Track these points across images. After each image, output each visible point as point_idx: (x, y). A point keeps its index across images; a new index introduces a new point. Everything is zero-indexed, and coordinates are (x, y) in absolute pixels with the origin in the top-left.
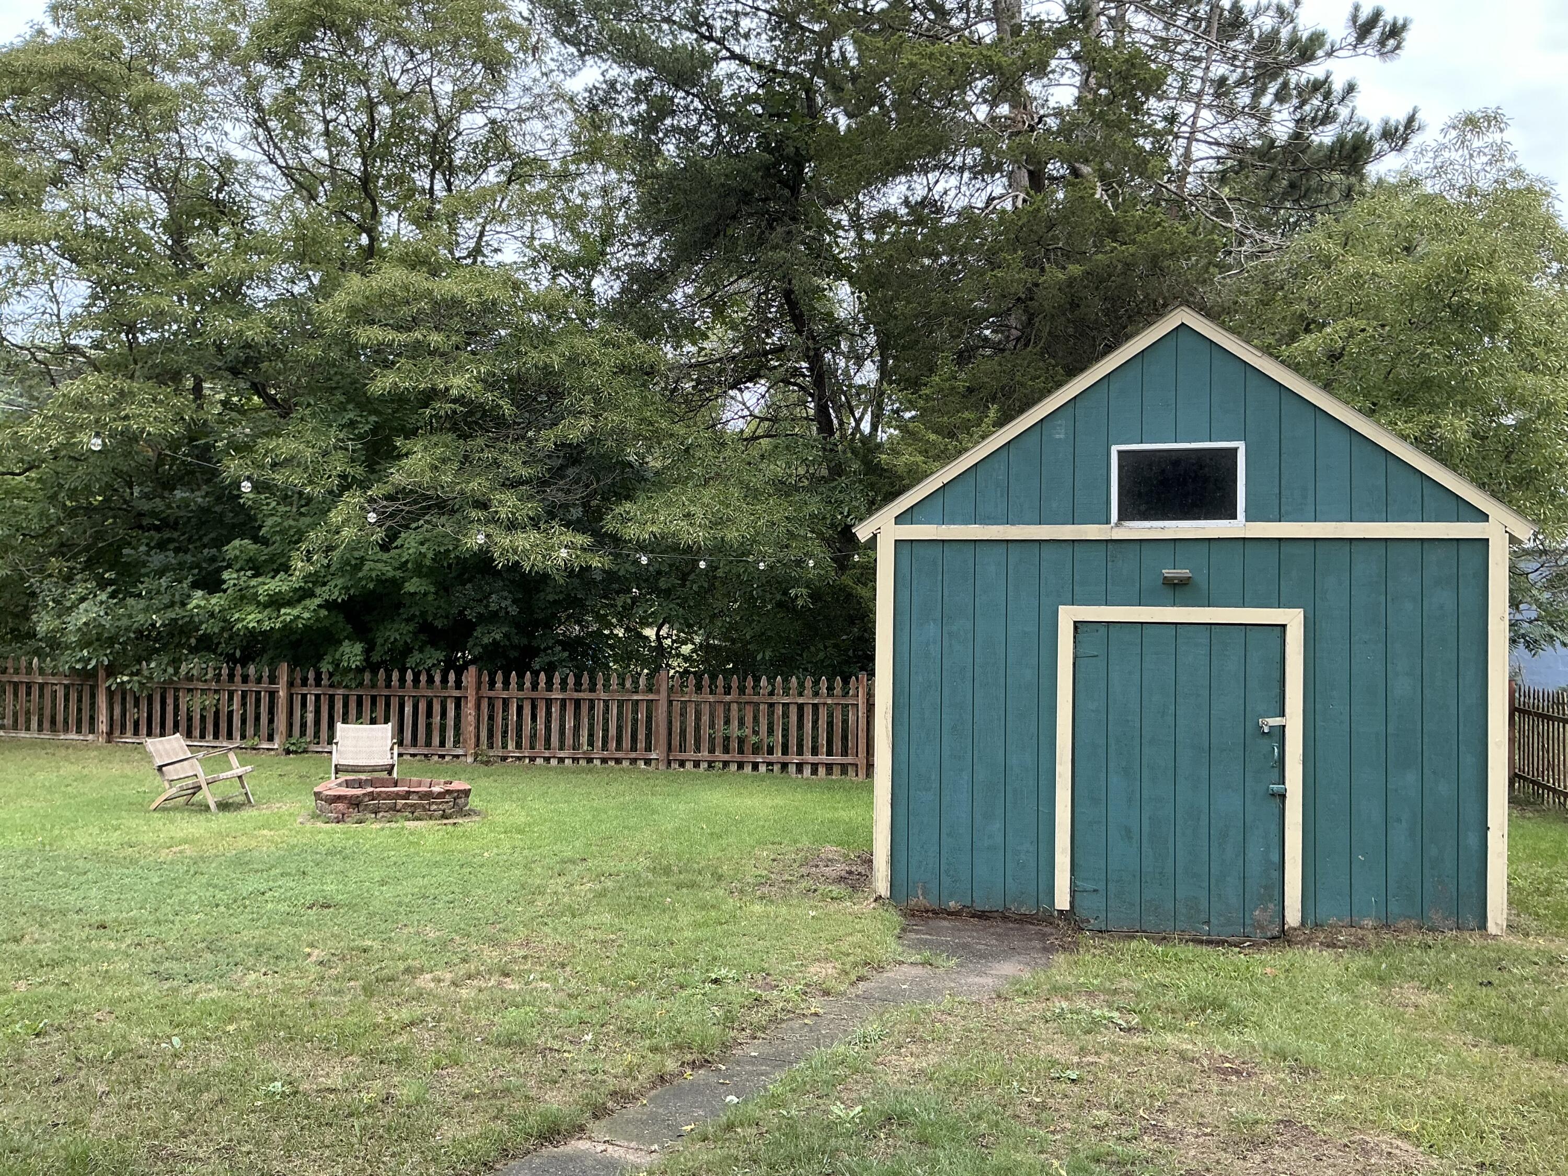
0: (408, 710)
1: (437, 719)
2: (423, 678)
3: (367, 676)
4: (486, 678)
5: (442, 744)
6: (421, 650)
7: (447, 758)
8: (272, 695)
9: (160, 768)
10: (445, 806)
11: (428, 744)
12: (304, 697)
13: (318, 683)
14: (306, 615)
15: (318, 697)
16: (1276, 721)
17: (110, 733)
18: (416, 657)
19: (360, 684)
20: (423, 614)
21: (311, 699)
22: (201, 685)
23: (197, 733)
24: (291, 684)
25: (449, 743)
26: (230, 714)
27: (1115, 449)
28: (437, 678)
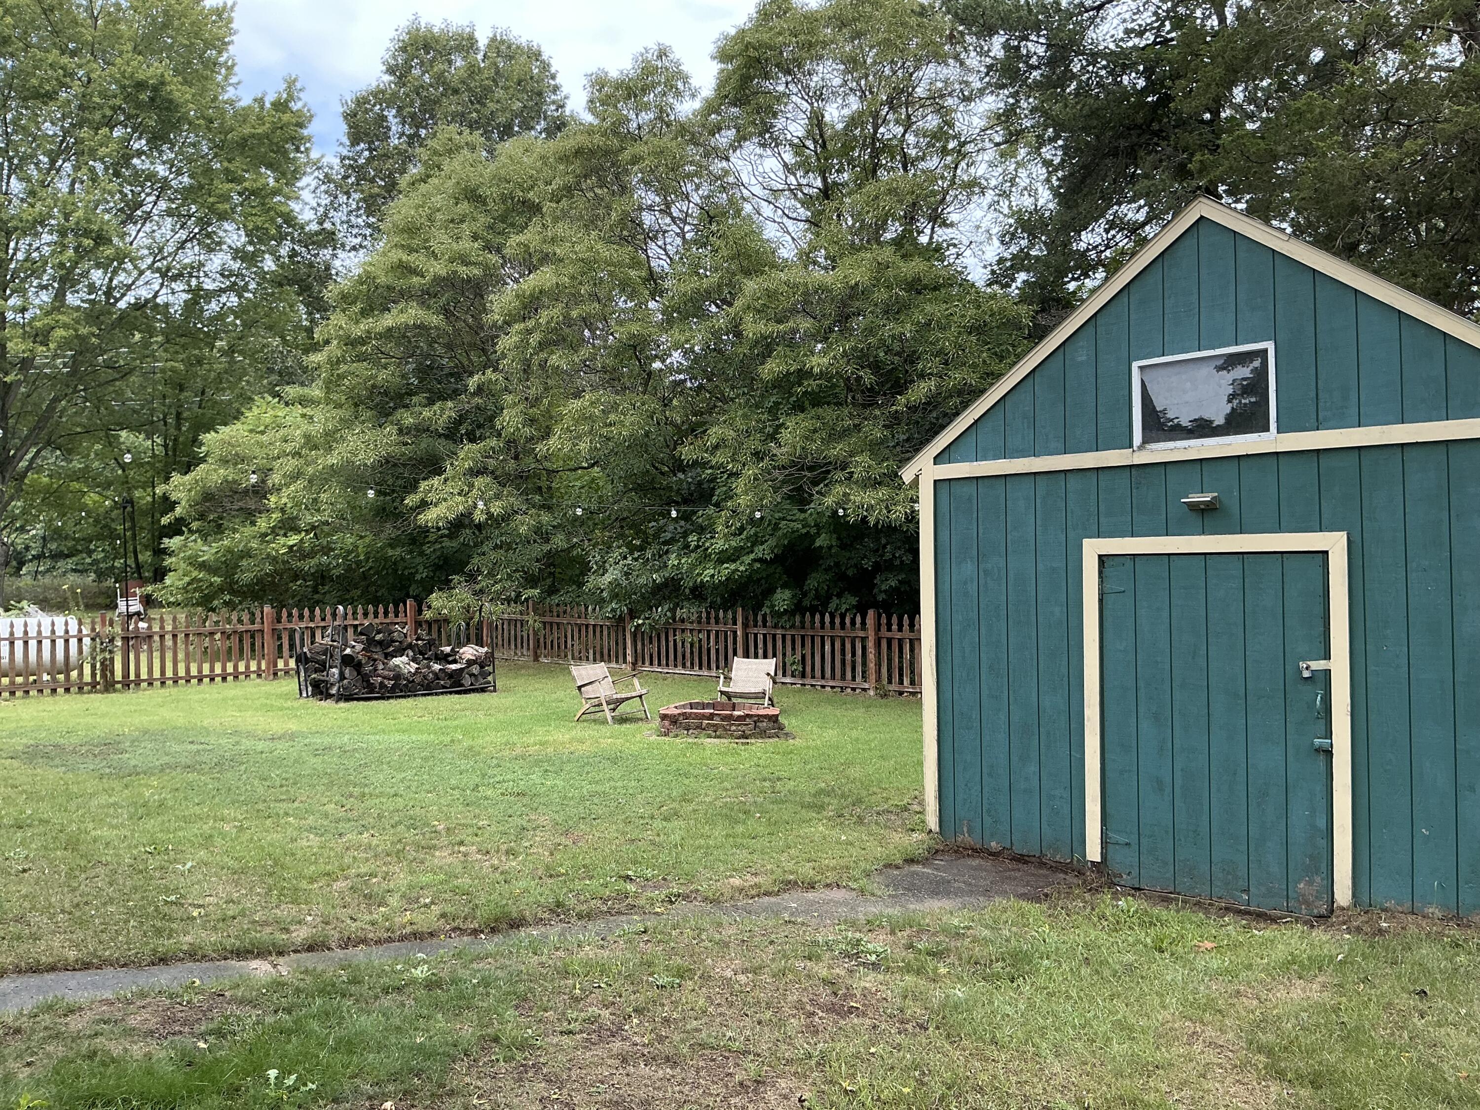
0: (827, 647)
1: (849, 656)
2: (837, 621)
3: (798, 618)
4: (884, 621)
5: (854, 678)
6: (839, 596)
7: (858, 691)
8: (735, 633)
9: (580, 688)
10: (744, 728)
11: (843, 677)
12: (756, 635)
13: (765, 626)
14: (742, 568)
15: (765, 635)
16: (1318, 665)
17: (634, 664)
18: (835, 601)
19: (793, 626)
20: (837, 564)
21: (760, 637)
22: (689, 626)
23: (688, 664)
24: (745, 626)
25: (859, 678)
26: (709, 650)
27: (1135, 365)
28: (848, 621)
